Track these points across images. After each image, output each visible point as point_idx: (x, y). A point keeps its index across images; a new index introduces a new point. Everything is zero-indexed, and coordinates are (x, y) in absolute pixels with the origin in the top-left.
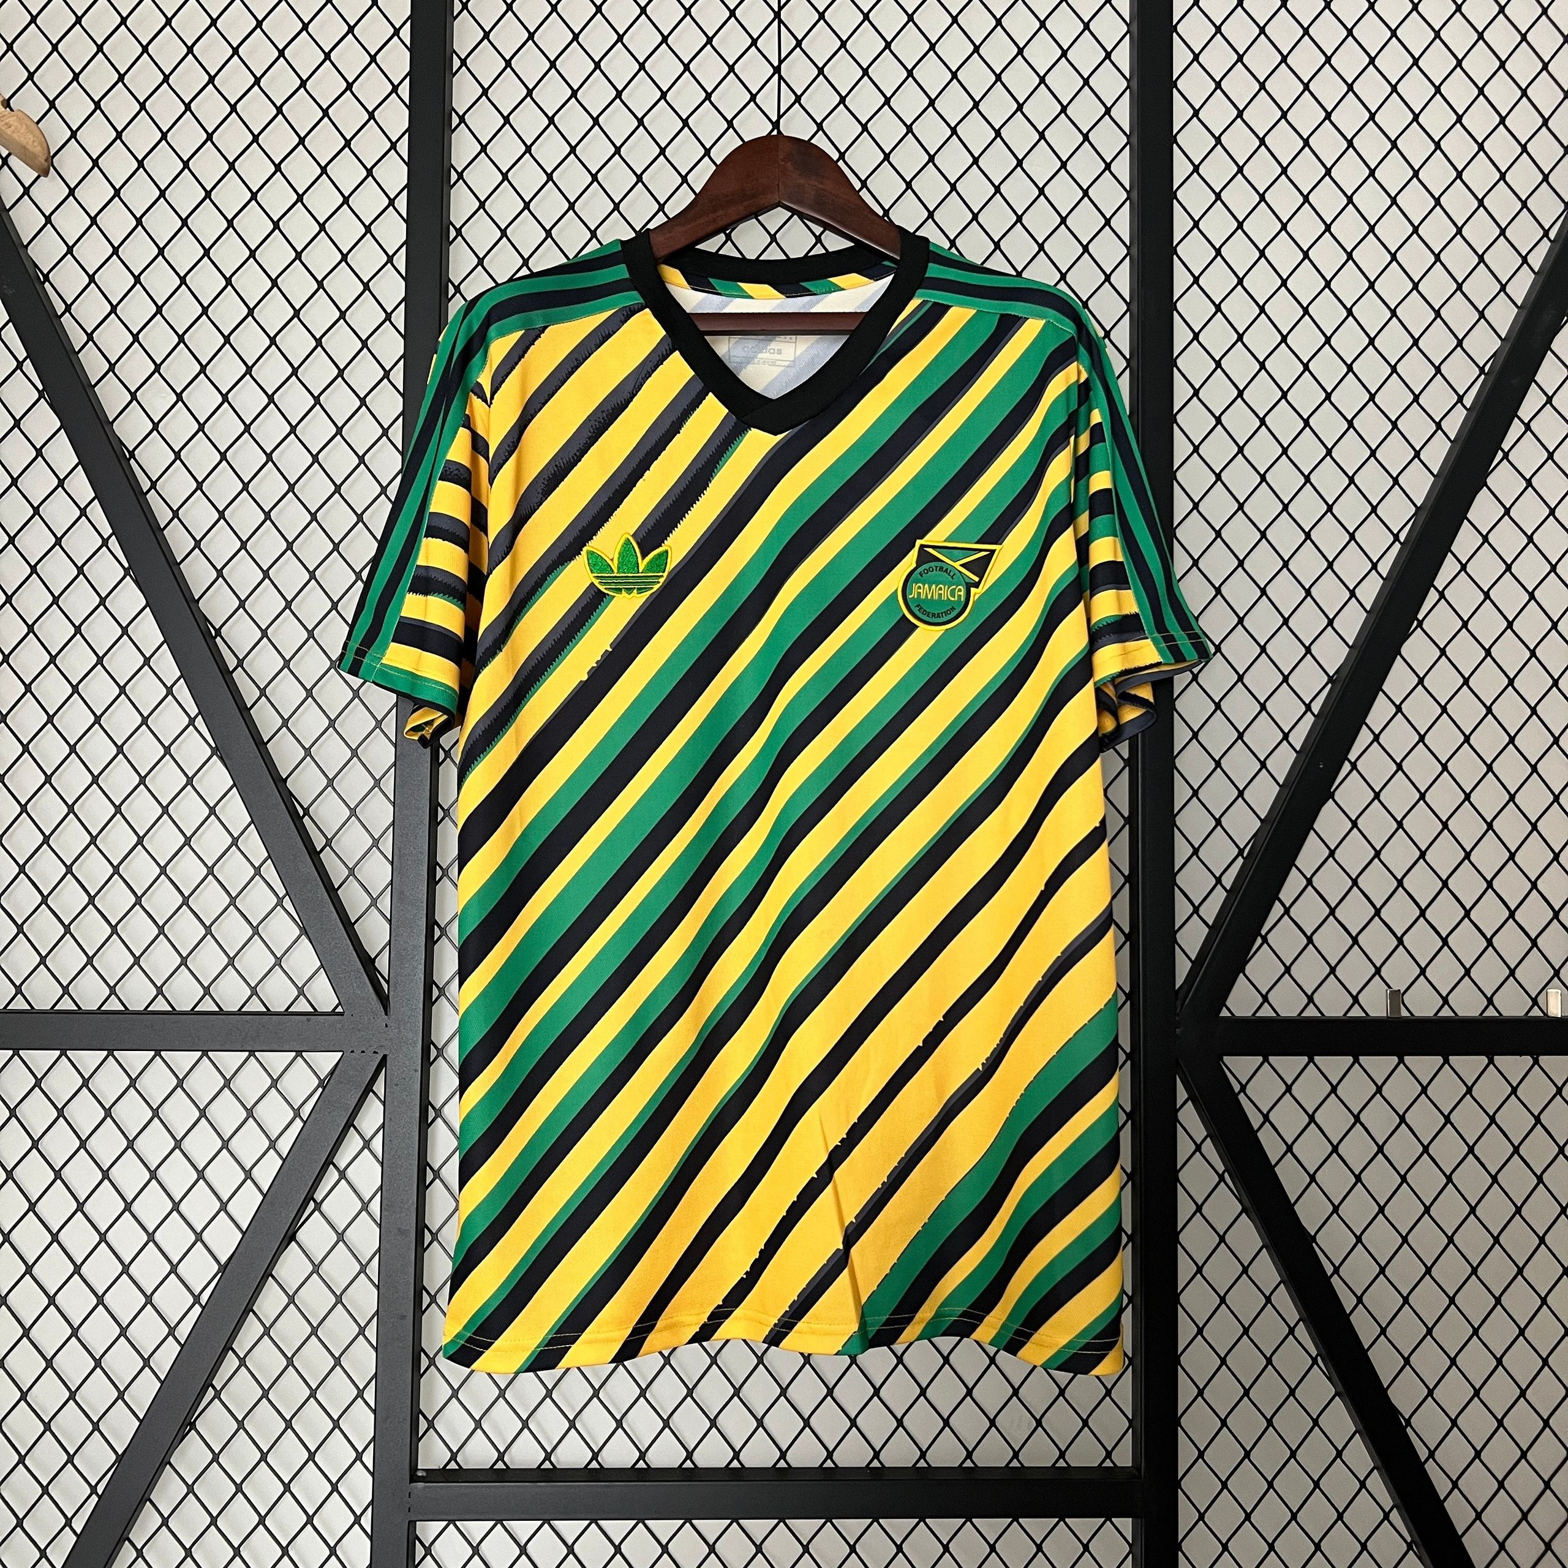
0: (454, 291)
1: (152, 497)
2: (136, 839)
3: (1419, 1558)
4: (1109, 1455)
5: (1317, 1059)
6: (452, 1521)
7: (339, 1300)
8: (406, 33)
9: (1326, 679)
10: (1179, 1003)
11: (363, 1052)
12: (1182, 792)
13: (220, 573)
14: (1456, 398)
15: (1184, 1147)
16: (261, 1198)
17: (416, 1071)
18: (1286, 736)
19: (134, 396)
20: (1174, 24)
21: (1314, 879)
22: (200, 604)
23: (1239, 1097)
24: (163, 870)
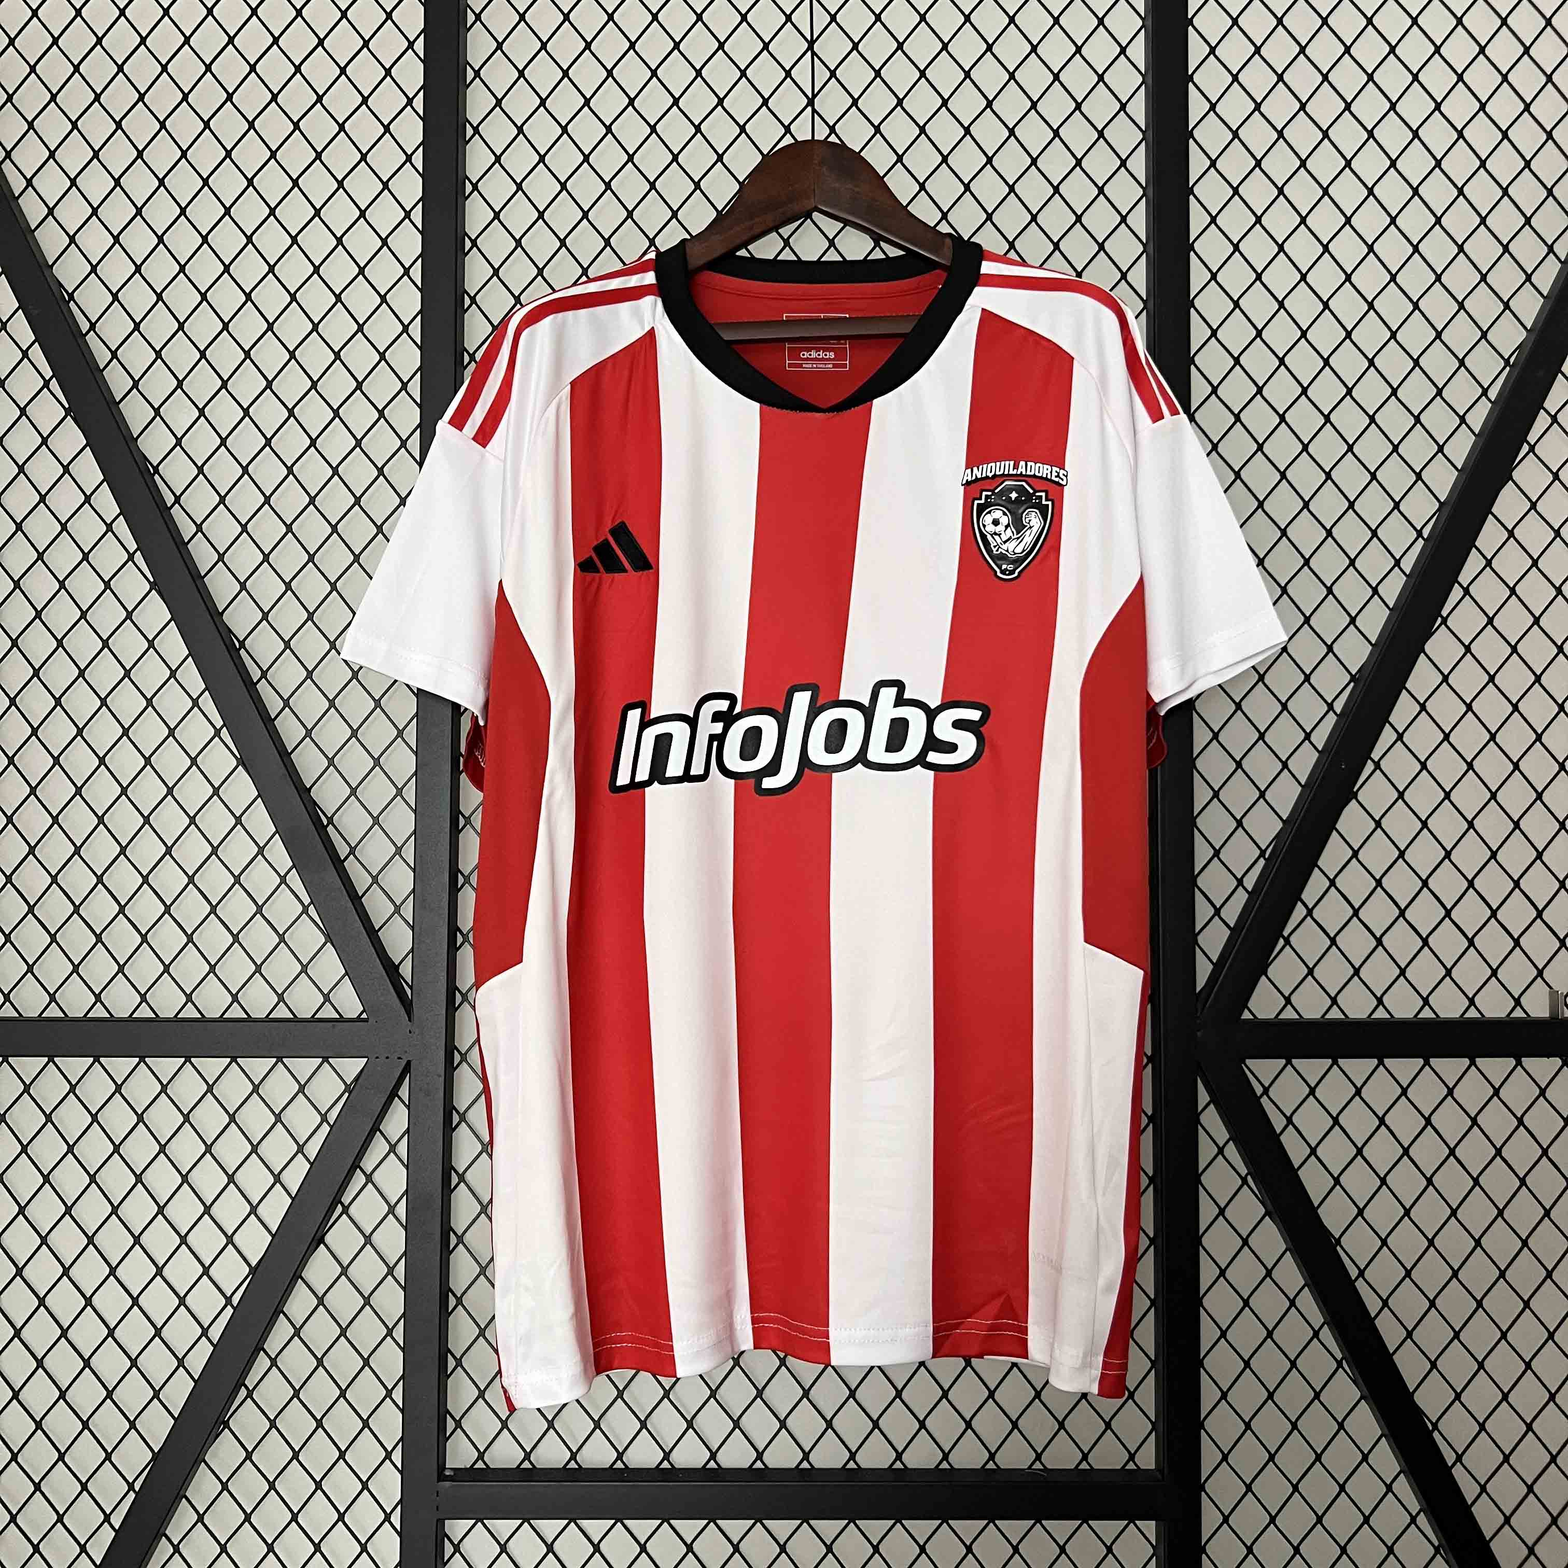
0: (469, 302)
1: (176, 511)
2: (164, 849)
3: (1447, 1562)
4: (1132, 1457)
5: (1341, 1061)
6: (480, 1520)
7: (367, 1301)
8: (419, 46)
9: (1349, 677)
10: (1199, 1006)
11: (387, 1058)
12: (1201, 794)
13: (243, 586)
14: (1480, 390)
15: (1206, 1150)
16: (290, 1201)
17: (440, 1076)
18: (1308, 736)
19: (157, 411)
20: (1189, 17)
21: (1337, 880)
22: (224, 617)
23: (1262, 1100)
24: (191, 879)
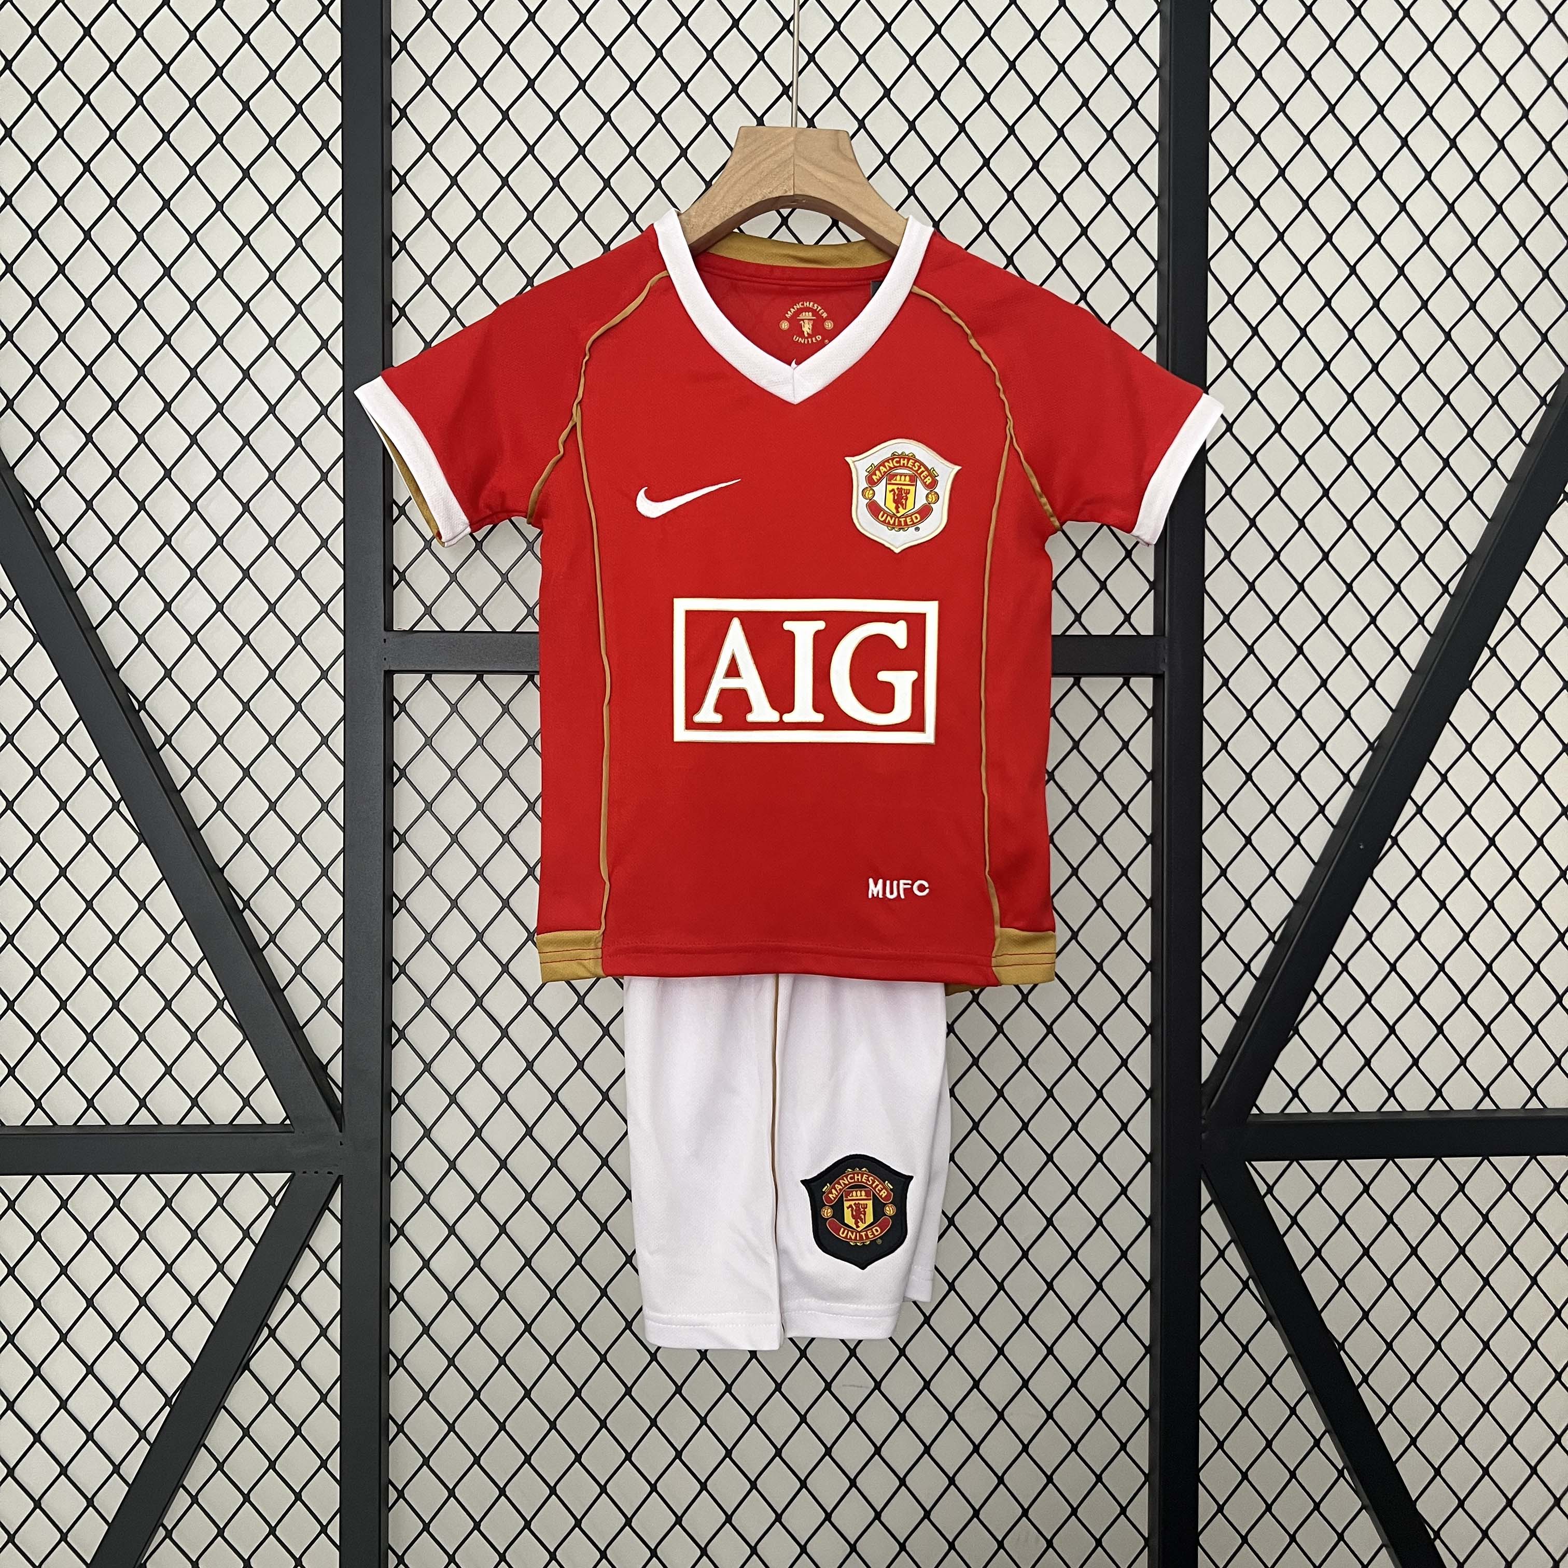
0: (398, 314)
1: (62, 552)
2: (58, 937)
7: (298, 1431)
8: (336, 11)
9: (1367, 745)
10: (1204, 1102)
11: (316, 1172)
12: (1209, 872)
13: (142, 639)
14: (1514, 431)
15: (1207, 1253)
16: (212, 1327)
18: (1322, 810)
19: (36, 437)
21: (1350, 965)
22: (120, 675)
23: (1265, 1199)
24: (90, 971)
